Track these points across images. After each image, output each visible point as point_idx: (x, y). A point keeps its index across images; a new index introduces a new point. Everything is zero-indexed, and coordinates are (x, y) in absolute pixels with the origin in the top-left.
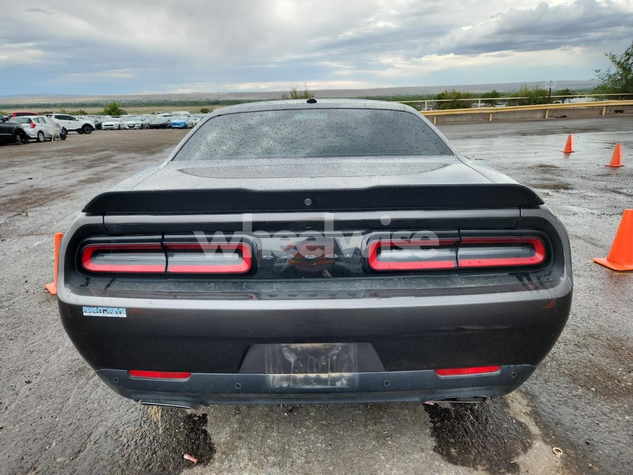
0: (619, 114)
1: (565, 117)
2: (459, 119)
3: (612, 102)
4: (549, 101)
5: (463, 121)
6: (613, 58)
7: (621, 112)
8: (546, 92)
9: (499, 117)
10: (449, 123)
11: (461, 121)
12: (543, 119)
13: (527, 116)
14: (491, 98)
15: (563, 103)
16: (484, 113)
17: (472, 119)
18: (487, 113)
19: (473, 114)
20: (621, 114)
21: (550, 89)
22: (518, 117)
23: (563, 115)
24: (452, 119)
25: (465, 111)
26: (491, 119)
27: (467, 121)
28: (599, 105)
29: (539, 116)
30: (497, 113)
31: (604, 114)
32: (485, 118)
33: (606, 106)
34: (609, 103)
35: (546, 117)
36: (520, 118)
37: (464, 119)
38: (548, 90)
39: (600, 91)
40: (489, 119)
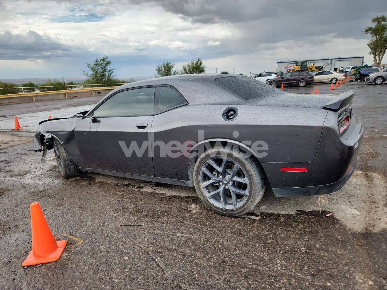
0: (99, 94)
1: (76, 97)
2: (12, 101)
3: (96, 88)
4: (65, 88)
5: (15, 102)
6: (89, 66)
7: (100, 93)
8: (62, 83)
9: (39, 98)
10: (5, 104)
11: (13, 102)
12: (65, 98)
13: (56, 97)
14: (30, 87)
15: (72, 89)
16: (29, 96)
17: (21, 100)
18: (31, 96)
19: (21, 97)
20: (100, 94)
21: (64, 82)
22: (51, 98)
23: (75, 96)
24: (7, 101)
25: (15, 95)
26: (34, 100)
27: (18, 102)
28: (90, 90)
29: (62, 97)
30: (37, 96)
31: (93, 94)
32: (30, 99)
33: (93, 90)
34: (94, 89)
35: (67, 97)
36: (52, 98)
37: (16, 100)
38: (63, 82)
39: (88, 83)
40: (33, 100)
